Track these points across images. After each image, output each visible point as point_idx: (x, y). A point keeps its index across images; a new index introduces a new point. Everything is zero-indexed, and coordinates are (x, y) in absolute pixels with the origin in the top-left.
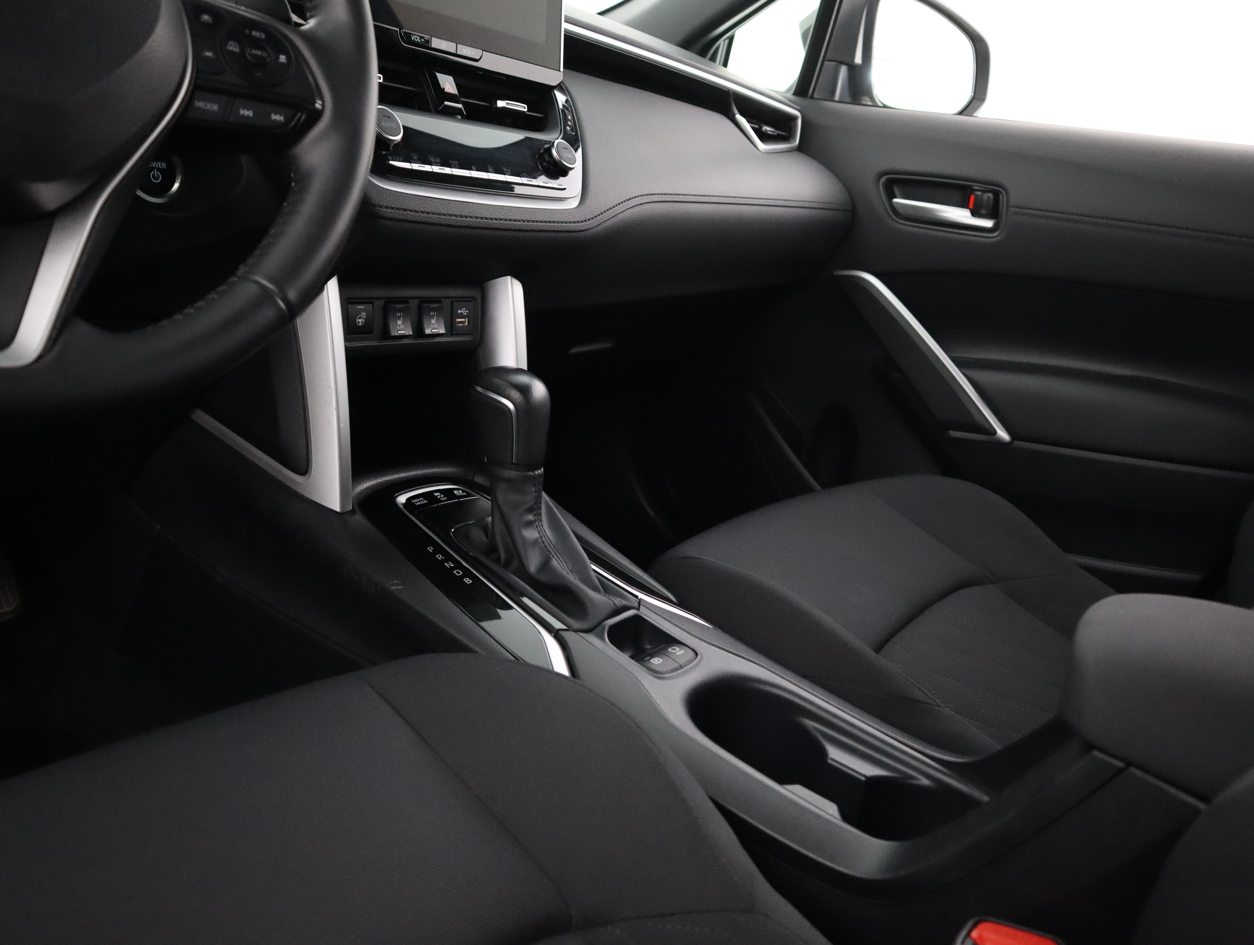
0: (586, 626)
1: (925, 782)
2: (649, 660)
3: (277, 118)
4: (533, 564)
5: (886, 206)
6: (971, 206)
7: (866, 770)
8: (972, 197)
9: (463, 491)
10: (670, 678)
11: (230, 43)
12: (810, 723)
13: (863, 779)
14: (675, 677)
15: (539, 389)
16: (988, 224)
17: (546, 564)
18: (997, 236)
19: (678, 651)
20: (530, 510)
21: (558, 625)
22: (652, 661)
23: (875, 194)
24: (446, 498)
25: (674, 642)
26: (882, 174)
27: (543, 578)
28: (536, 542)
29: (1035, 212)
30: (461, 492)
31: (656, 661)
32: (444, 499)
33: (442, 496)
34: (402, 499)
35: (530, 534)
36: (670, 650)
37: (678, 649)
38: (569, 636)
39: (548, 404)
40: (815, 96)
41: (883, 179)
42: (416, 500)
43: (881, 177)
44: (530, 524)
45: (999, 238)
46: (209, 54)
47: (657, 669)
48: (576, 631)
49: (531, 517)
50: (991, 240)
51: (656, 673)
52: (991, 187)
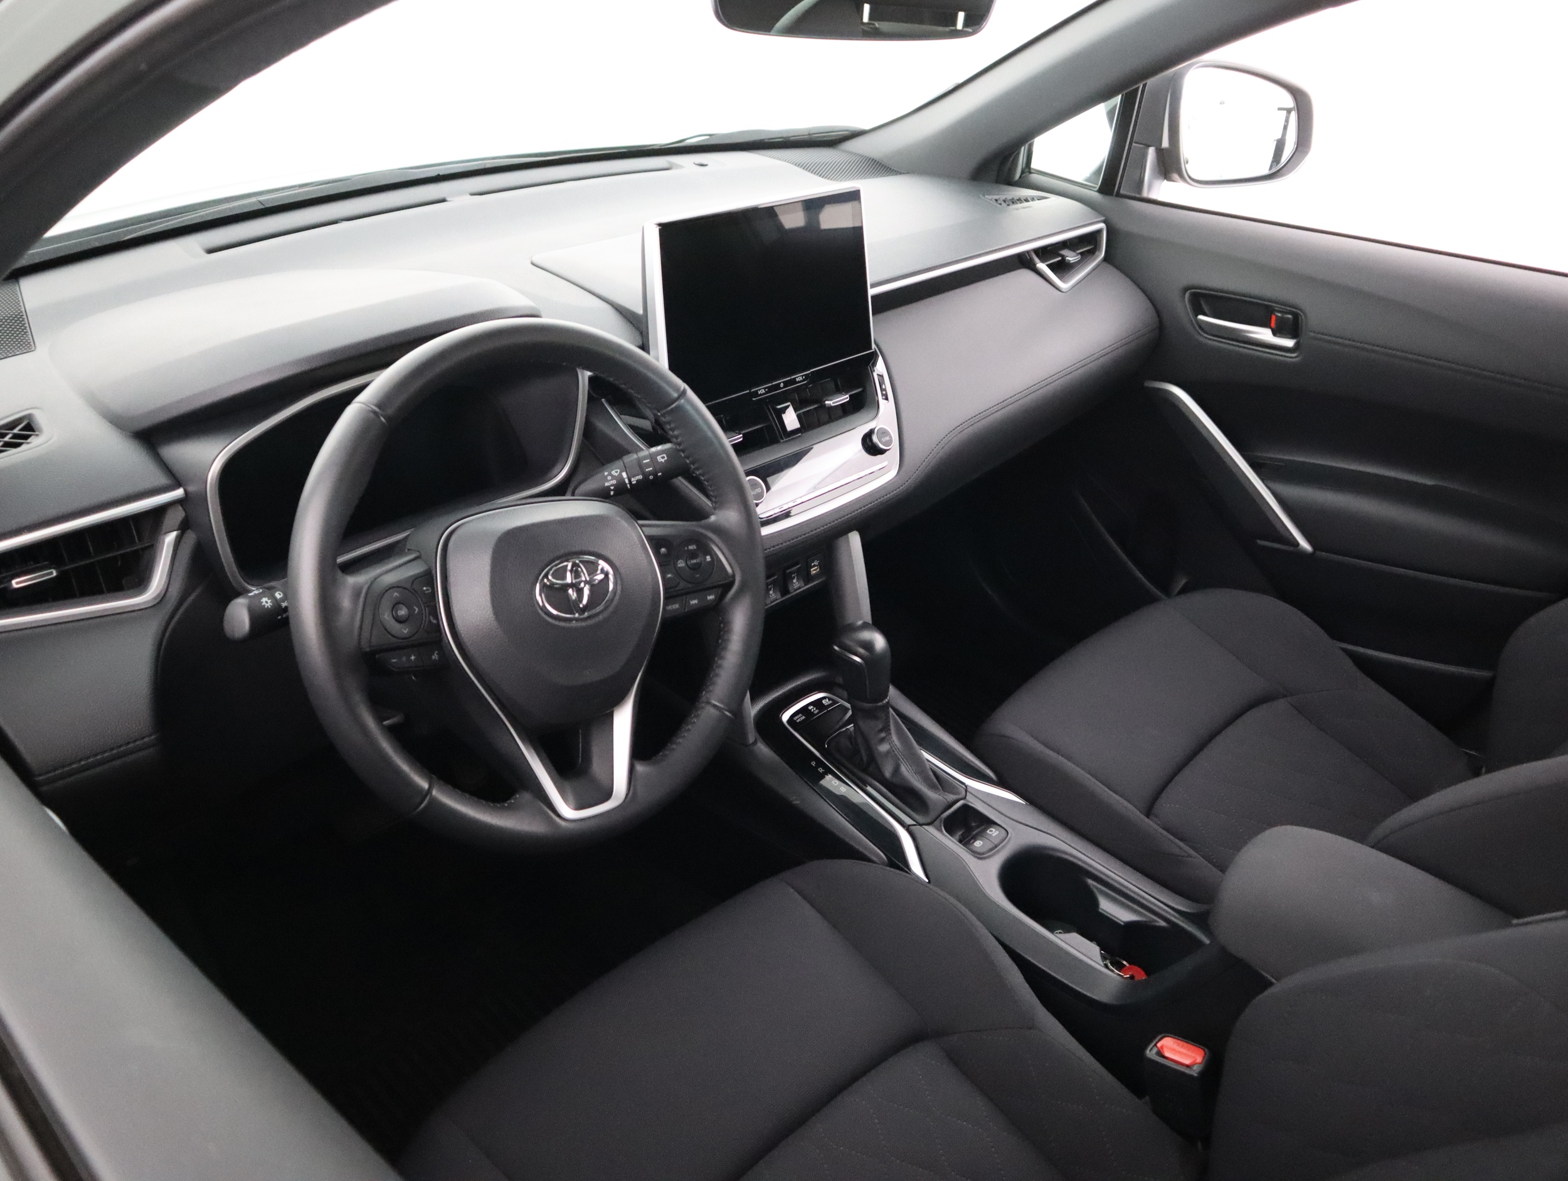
0: (929, 821)
1: (1163, 923)
2: (974, 842)
3: (711, 597)
4: (888, 772)
5: (1192, 321)
6: (1273, 324)
7: (1123, 915)
8: (1274, 318)
9: (830, 699)
10: (988, 857)
11: (679, 561)
12: (1090, 882)
13: (1123, 924)
14: (994, 855)
15: (879, 641)
16: (1289, 343)
17: (897, 770)
18: (1296, 357)
19: (993, 832)
20: (881, 731)
21: (909, 821)
22: (975, 844)
23: (1181, 307)
24: (817, 711)
25: (991, 823)
26: (1186, 289)
27: (895, 780)
28: (888, 752)
29: (1330, 338)
30: (827, 700)
31: (978, 844)
32: (816, 712)
33: (815, 709)
34: (786, 717)
35: (884, 748)
36: (988, 832)
37: (993, 830)
38: (916, 829)
39: (889, 654)
40: (1122, 192)
41: (1187, 295)
42: (796, 718)
43: (1185, 294)
44: (882, 740)
45: (1297, 359)
46: (669, 576)
47: (979, 851)
48: (921, 825)
49: (883, 735)
50: (1291, 359)
51: (979, 855)
52: (1289, 308)
